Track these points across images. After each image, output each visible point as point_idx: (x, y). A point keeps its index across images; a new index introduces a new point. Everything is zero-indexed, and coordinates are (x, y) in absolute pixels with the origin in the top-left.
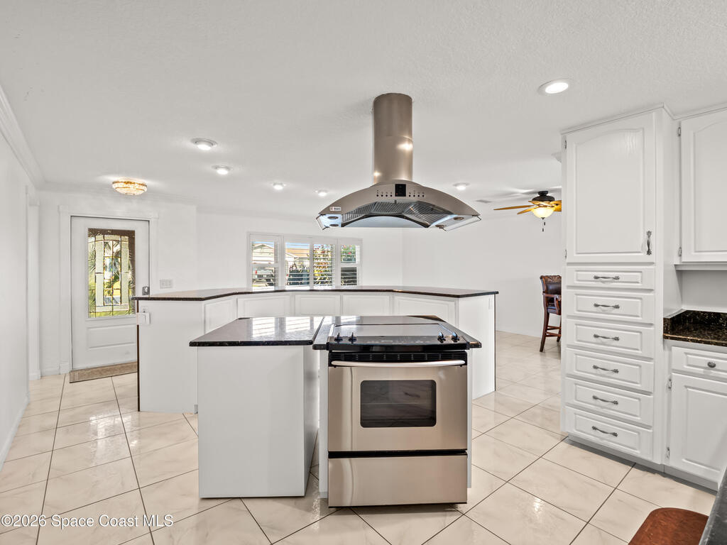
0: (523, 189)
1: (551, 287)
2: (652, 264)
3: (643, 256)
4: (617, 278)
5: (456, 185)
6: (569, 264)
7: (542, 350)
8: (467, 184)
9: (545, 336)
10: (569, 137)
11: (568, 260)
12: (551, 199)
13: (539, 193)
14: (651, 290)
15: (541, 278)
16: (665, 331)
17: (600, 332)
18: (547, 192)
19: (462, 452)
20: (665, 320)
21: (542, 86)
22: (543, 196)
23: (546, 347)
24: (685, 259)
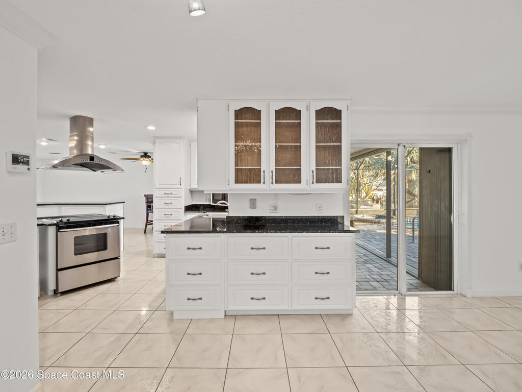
0: (136, 151)
1: (149, 200)
2: (181, 188)
3: (178, 186)
4: (171, 193)
5: (99, 145)
6: (156, 188)
7: (145, 232)
8: (106, 145)
9: (146, 225)
10: (156, 140)
11: (155, 187)
12: (149, 157)
13: (144, 153)
14: (181, 197)
15: (145, 195)
16: (185, 210)
17: (166, 213)
18: (148, 153)
19: (117, 258)
20: (185, 206)
21: (146, 127)
22: (146, 155)
23: (147, 231)
24: (192, 187)
